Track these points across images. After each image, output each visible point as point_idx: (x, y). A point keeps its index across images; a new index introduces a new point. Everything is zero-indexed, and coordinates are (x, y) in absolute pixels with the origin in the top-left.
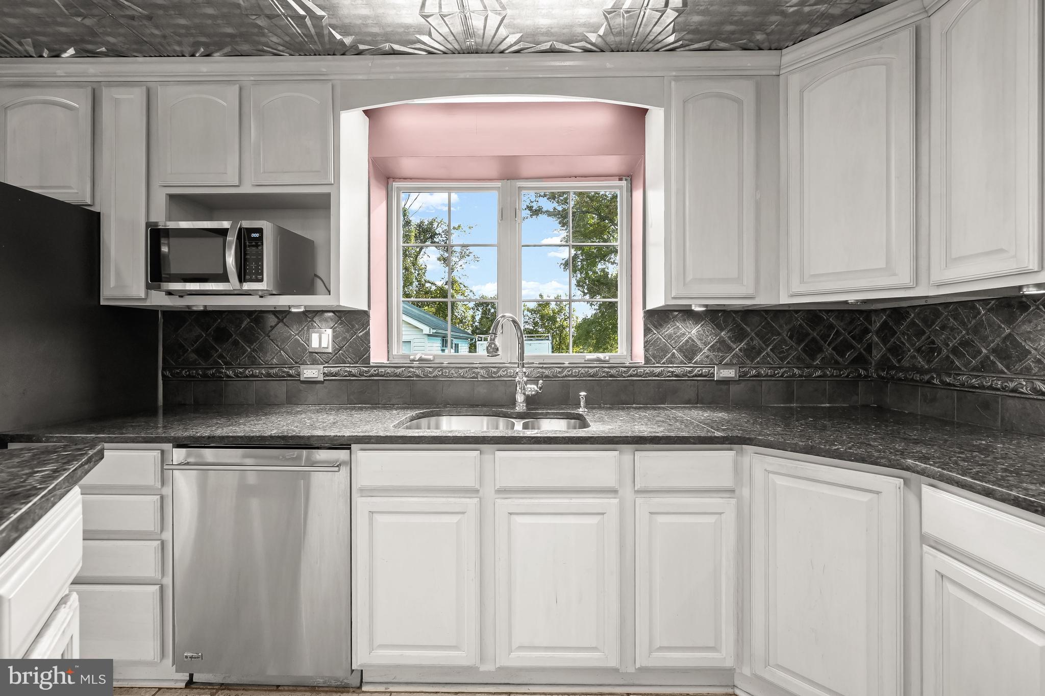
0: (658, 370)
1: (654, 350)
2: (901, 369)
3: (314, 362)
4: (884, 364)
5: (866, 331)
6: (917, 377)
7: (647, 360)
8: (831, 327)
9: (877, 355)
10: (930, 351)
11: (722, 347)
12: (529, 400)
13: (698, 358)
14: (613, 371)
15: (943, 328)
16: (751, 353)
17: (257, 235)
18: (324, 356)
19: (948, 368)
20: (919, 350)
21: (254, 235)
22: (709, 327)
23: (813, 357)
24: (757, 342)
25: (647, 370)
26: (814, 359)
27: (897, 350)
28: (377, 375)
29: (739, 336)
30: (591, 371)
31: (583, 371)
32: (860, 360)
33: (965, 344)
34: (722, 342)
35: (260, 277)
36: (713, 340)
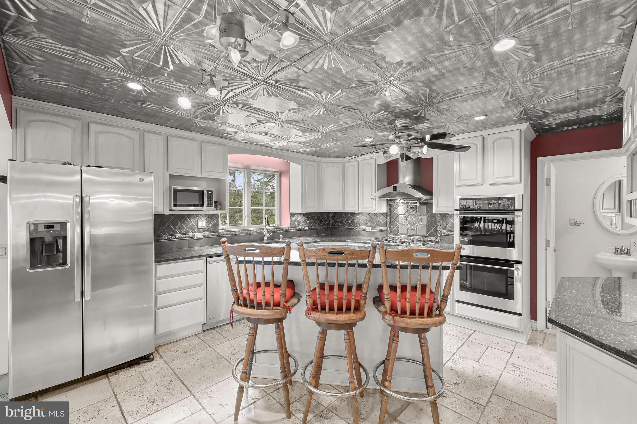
0: (293, 228)
1: (292, 223)
2: (336, 225)
3: (199, 232)
4: (333, 224)
5: (329, 217)
6: (339, 227)
7: (291, 226)
8: (324, 216)
9: (331, 222)
10: (341, 222)
11: (305, 222)
12: (268, 239)
13: (301, 225)
14: (284, 229)
15: (343, 217)
16: (310, 223)
17: (210, 193)
18: (203, 230)
19: (344, 225)
20: (339, 221)
21: (209, 193)
22: (303, 217)
23: (321, 223)
24: (312, 220)
25: (291, 228)
26: (321, 224)
27: (335, 221)
28: (221, 235)
29: (308, 219)
30: (279, 229)
31: (277, 229)
32: (328, 224)
33: (347, 220)
34: (305, 220)
35: (211, 206)
36: (303, 220)
